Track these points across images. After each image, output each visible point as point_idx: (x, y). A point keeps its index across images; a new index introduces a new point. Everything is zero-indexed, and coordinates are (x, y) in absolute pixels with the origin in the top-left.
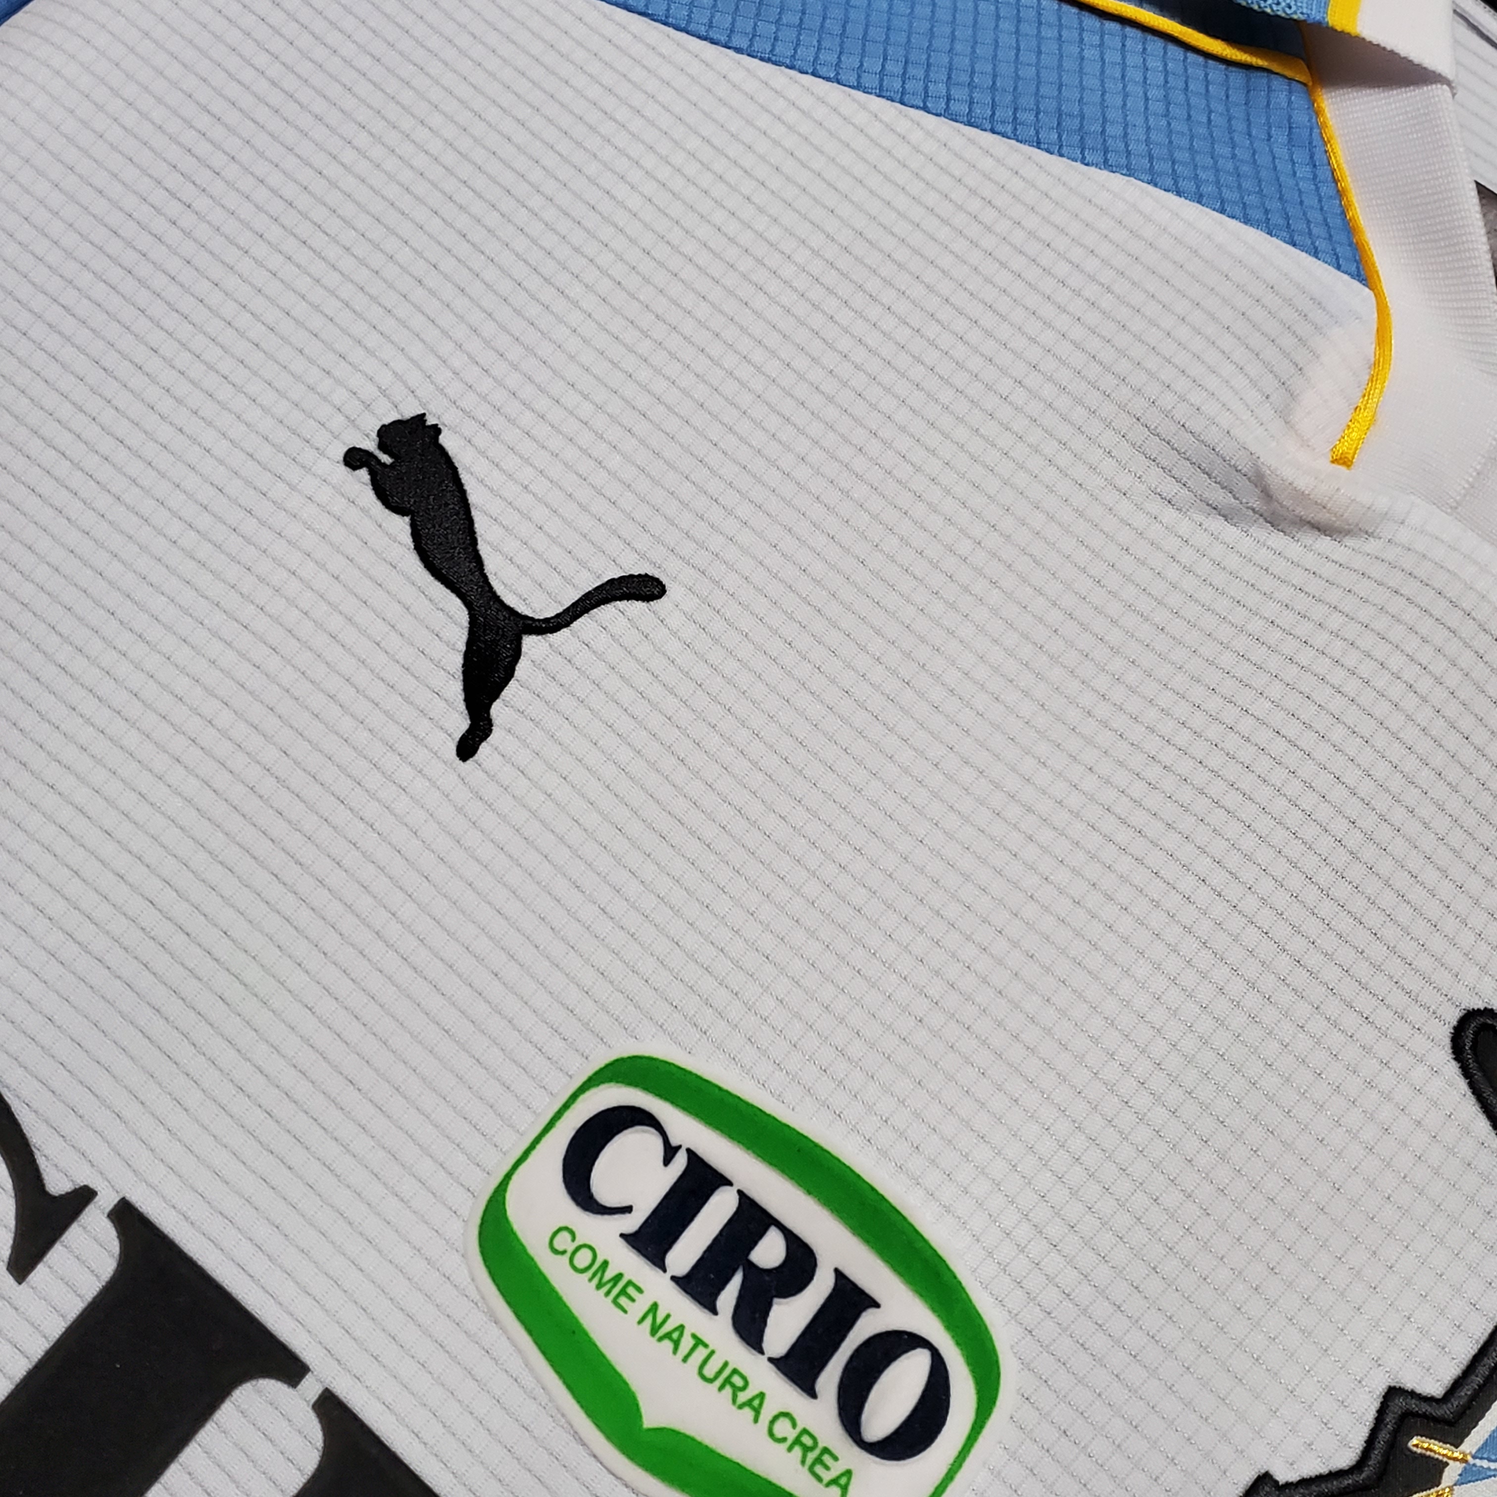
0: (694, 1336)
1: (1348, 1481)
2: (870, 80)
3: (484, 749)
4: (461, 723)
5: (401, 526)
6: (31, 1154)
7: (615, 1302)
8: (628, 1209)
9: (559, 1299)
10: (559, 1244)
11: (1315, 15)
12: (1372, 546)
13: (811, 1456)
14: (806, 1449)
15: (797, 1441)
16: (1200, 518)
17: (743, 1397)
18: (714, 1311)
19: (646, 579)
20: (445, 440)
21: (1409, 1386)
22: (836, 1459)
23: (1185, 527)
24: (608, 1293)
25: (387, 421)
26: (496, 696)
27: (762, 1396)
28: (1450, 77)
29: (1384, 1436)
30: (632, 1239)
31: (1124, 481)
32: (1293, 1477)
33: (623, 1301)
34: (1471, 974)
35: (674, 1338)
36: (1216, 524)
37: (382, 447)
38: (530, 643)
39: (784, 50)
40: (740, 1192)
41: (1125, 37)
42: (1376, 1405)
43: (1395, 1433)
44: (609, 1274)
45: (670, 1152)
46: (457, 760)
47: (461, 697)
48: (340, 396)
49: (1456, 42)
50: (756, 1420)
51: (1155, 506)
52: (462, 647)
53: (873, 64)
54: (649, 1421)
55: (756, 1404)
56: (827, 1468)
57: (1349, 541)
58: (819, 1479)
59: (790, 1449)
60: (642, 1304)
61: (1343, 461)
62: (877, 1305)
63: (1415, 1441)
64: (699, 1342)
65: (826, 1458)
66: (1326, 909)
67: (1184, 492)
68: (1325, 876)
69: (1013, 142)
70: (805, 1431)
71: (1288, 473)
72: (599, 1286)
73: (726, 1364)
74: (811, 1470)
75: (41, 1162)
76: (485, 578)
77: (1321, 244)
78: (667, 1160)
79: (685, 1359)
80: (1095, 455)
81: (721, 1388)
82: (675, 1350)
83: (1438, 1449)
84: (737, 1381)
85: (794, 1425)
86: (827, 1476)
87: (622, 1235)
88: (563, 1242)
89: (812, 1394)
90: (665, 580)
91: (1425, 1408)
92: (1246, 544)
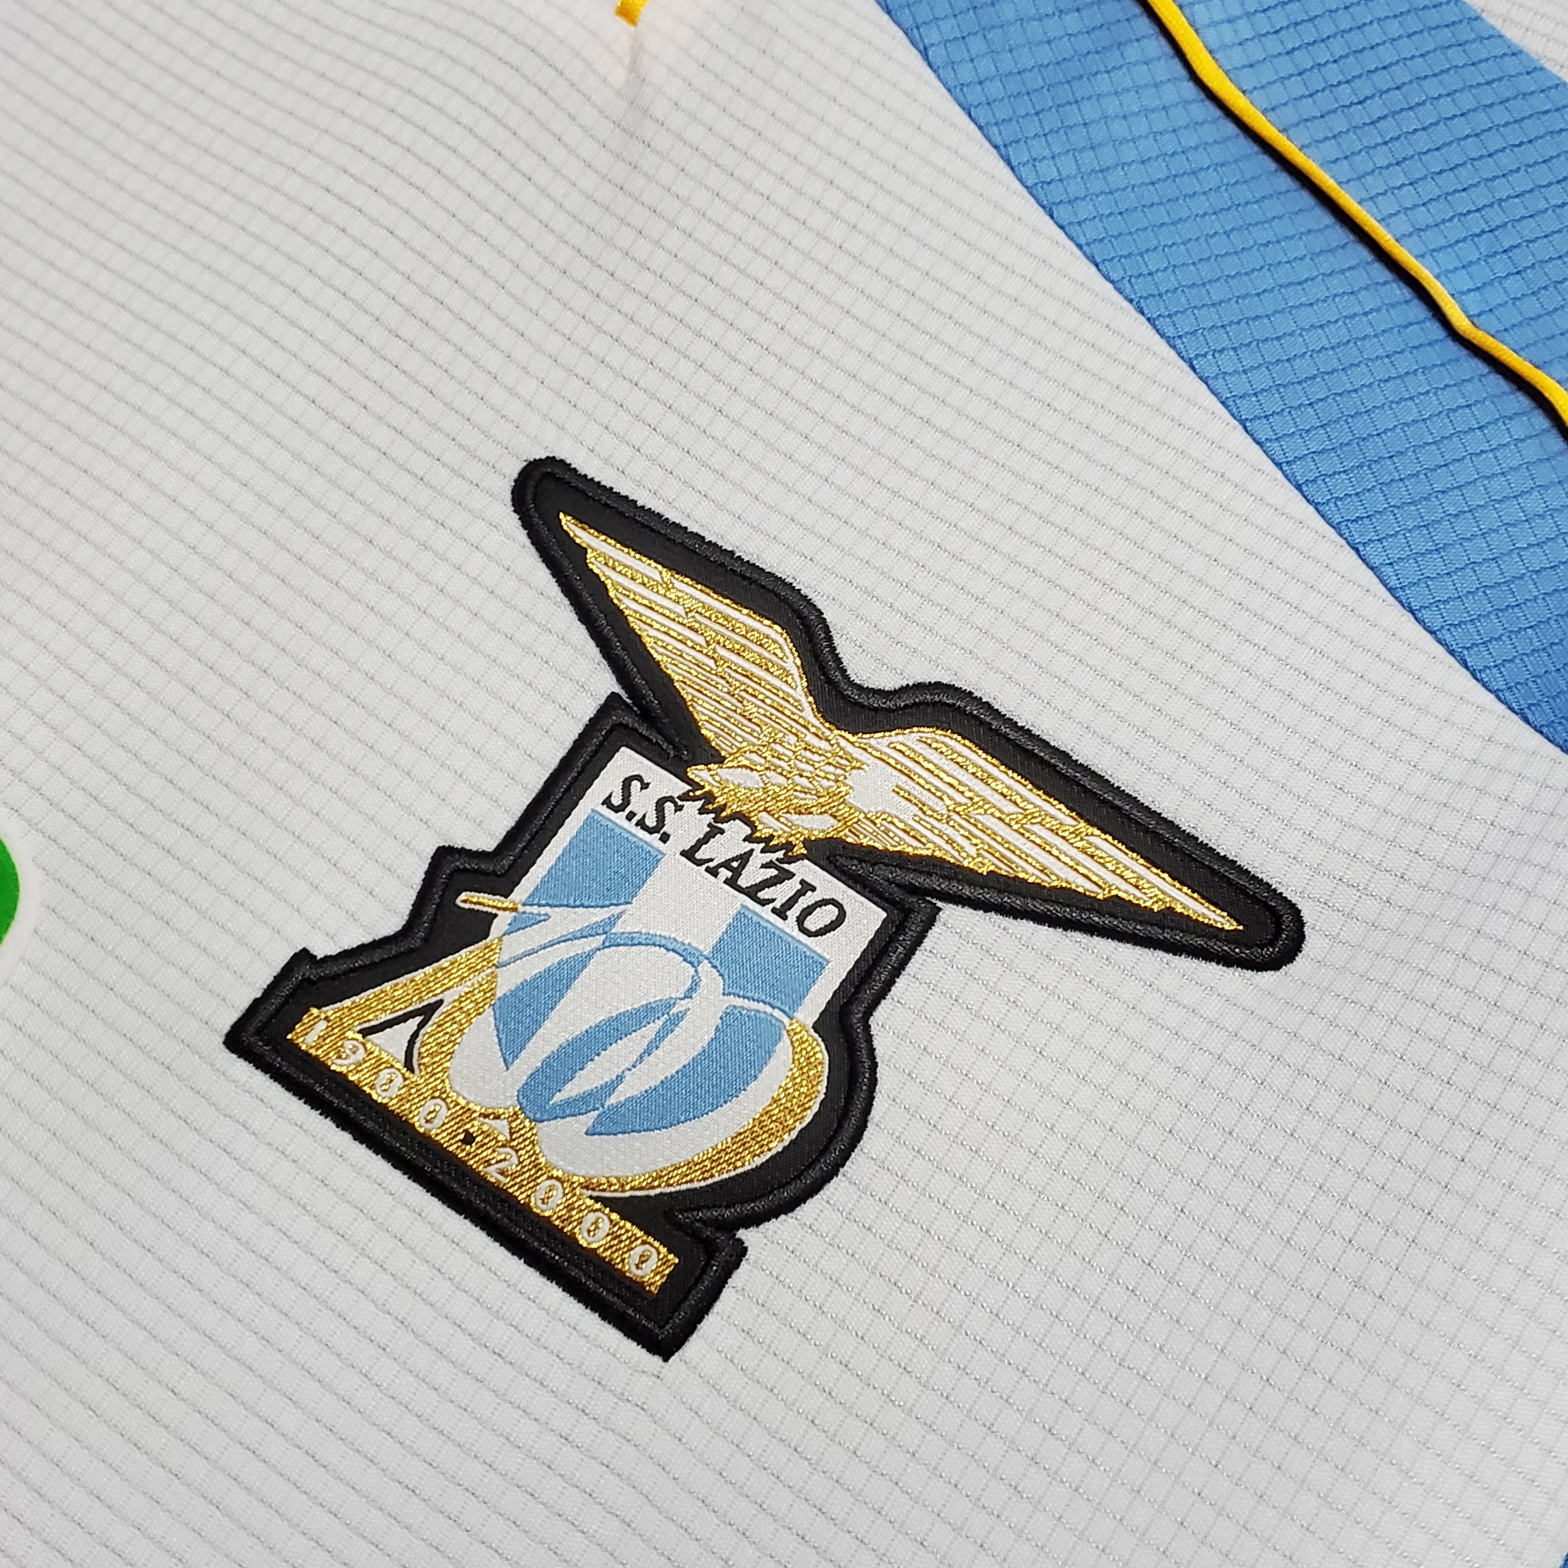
1: (394, 946)
21: (458, 844)
29: (431, 896)
42: (425, 867)
43: (443, 892)
83: (486, 901)
91: (478, 863)
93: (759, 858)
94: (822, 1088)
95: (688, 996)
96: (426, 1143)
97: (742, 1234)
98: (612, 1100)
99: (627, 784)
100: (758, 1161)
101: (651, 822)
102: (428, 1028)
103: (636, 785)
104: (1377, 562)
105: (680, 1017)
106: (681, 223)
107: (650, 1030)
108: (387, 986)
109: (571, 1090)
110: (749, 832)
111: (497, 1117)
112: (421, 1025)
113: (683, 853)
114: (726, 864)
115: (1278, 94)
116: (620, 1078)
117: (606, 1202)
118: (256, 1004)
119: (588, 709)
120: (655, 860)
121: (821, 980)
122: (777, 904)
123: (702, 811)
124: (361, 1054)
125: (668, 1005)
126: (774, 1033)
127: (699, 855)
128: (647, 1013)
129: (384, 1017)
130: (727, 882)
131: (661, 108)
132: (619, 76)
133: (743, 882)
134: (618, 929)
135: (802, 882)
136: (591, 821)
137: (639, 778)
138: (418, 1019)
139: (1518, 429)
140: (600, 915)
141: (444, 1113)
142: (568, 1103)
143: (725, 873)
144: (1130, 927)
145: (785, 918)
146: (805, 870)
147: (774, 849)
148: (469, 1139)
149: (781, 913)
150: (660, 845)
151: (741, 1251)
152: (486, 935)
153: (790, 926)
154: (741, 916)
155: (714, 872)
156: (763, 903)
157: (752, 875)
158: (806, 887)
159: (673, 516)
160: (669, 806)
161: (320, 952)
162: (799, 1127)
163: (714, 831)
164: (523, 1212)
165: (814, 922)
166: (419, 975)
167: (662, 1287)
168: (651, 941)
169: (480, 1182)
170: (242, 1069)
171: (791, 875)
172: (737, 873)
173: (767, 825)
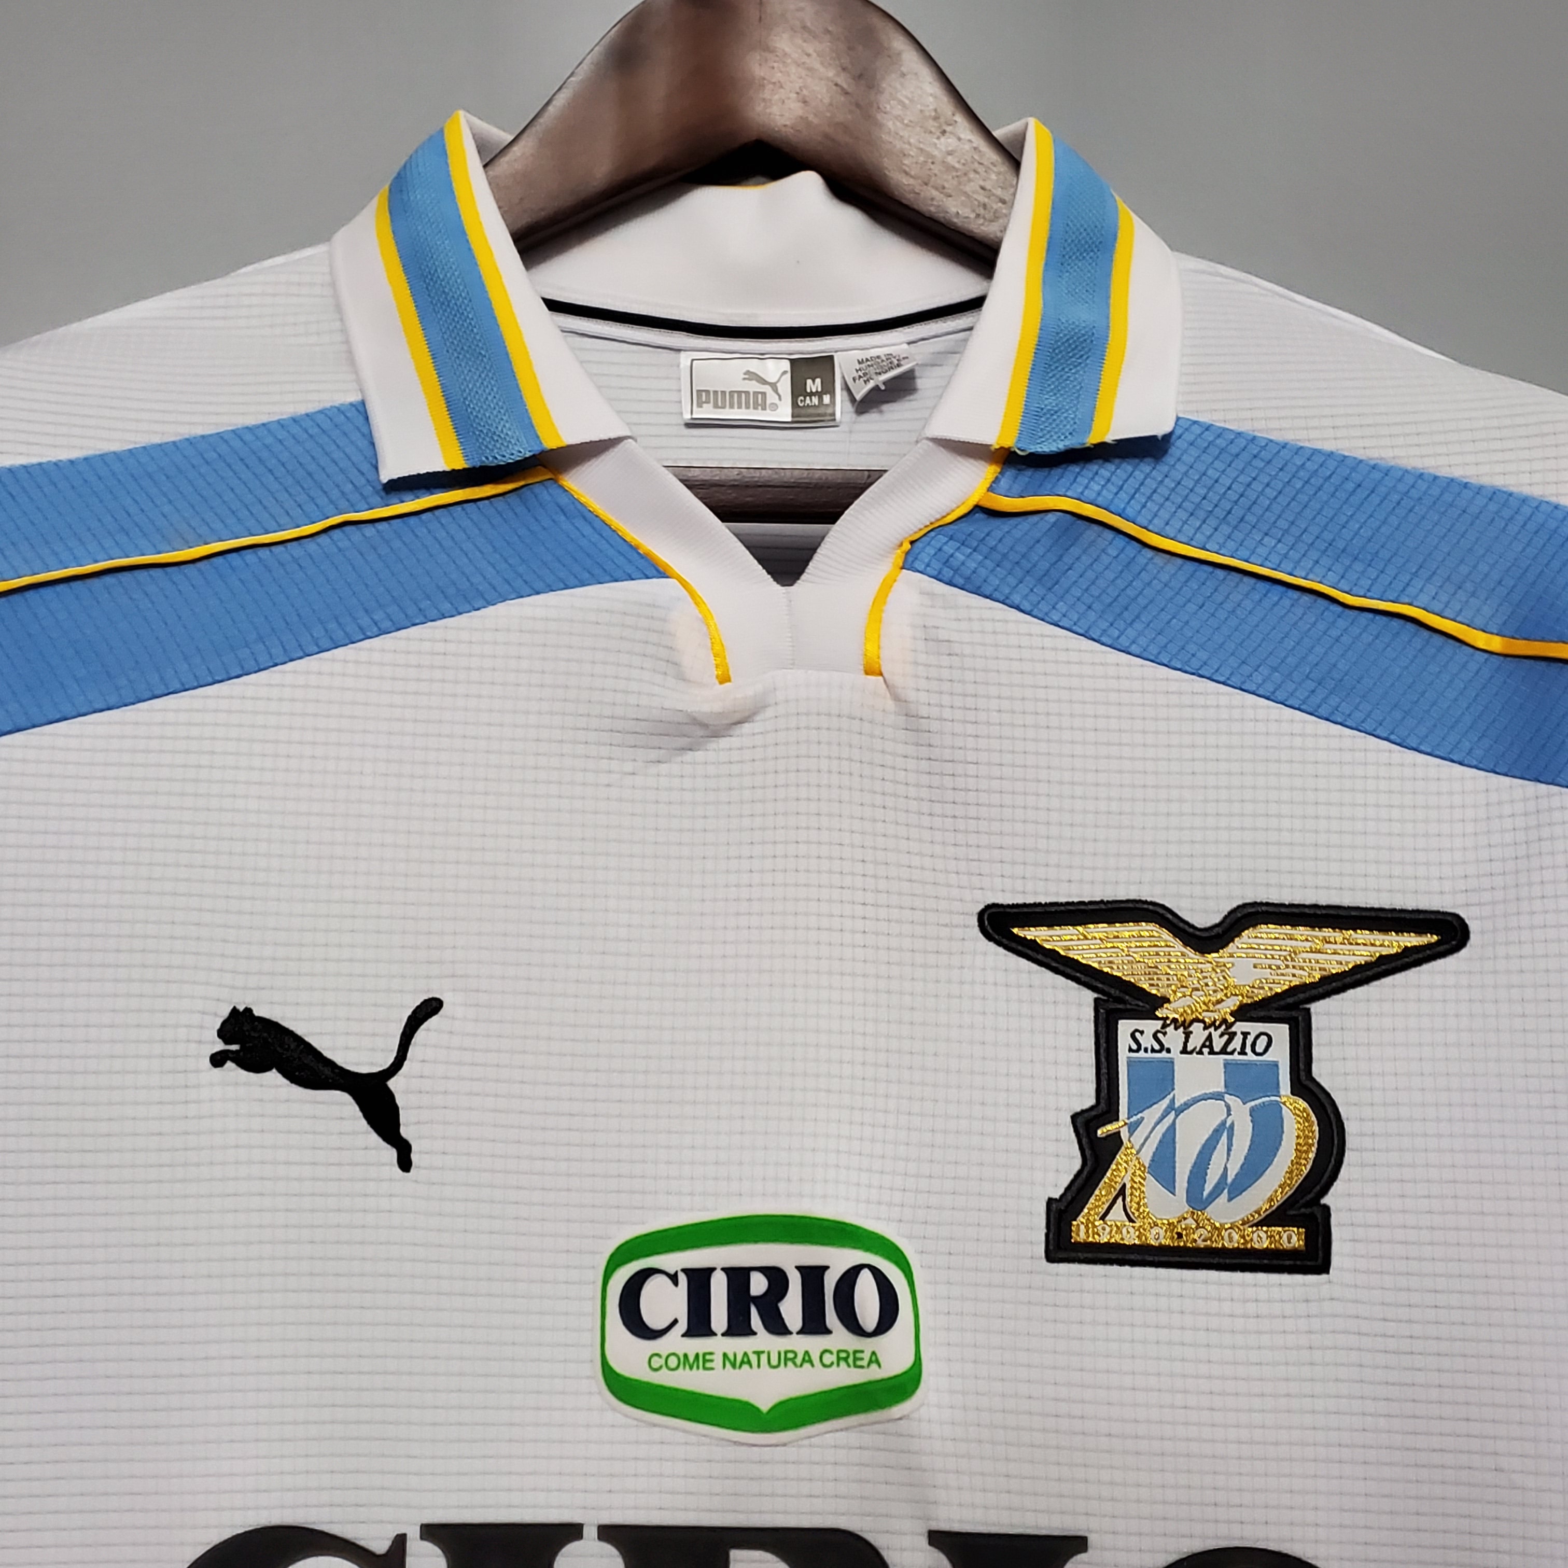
0: (754, 1352)
1: (1085, 1173)
2: (325, 643)
3: (414, 1157)
4: (392, 1154)
5: (273, 1077)
6: (354, 1544)
7: (705, 1368)
8: (675, 1322)
9: (676, 1390)
10: (655, 1365)
11: (536, 449)
12: (770, 712)
13: (851, 1360)
14: (846, 1359)
15: (839, 1359)
16: (679, 759)
17: (799, 1361)
18: (755, 1333)
19: (426, 1002)
20: (257, 1012)
21: (1078, 1110)
22: (862, 1352)
23: (675, 768)
24: (698, 1368)
25: (218, 1026)
26: (398, 1125)
27: (807, 1353)
28: (629, 434)
29: (1084, 1141)
30: (688, 1334)
31: (629, 767)
32: (1062, 1191)
33: (708, 1365)
34: (967, 894)
35: (746, 1361)
36: (689, 756)
37: (227, 1042)
38: (392, 1084)
39: (263, 659)
40: (723, 1269)
41: (437, 518)
42: (1072, 1129)
43: (1088, 1136)
44: (691, 1359)
45: (674, 1278)
46: (406, 1174)
47: (380, 1140)
48: (182, 1033)
49: (573, 349)
50: (813, 1365)
51: (653, 769)
52: (360, 1114)
53: (318, 632)
54: (765, 1408)
55: (807, 1358)
56: (862, 1359)
57: (758, 718)
58: (862, 1367)
59: (838, 1365)
60: (718, 1359)
61: (724, 679)
62: (827, 1268)
63: (1099, 1132)
64: (758, 1353)
65: (858, 1355)
66: (883, 913)
67: (662, 751)
68: (870, 897)
69: (430, 624)
70: (839, 1352)
71: (706, 708)
72: (691, 1368)
73: (779, 1354)
74: (856, 1366)
75: (362, 1543)
76: (341, 1069)
77: (630, 569)
78: (676, 1283)
79: (759, 1366)
80: (604, 764)
81: (786, 1364)
82: (751, 1366)
83: (1111, 1128)
84: (790, 1355)
85: (831, 1352)
86: (865, 1363)
87: (683, 1336)
88: (656, 1362)
89: (829, 1332)
90: (437, 996)
91: (1093, 1113)
92: (711, 756)
93: (1216, 1035)
94: (1314, 1118)
95: (1229, 1114)
96: (1162, 1249)
97: (1324, 1201)
98: (1229, 1180)
99: (1133, 1036)
100: (1309, 1167)
101: (1157, 1047)
102: (1128, 1199)
103: (1138, 1035)
104: (1385, 735)
105: (1232, 1124)
106: (969, 759)
107: (1224, 1138)
108: (1097, 1192)
109: (1208, 1188)
110: (1202, 1025)
111: (1185, 1219)
112: (1124, 1200)
113: (1182, 1052)
114: (1204, 1046)
115: (1189, 530)
116: (1226, 1169)
117: (1257, 1225)
118: (1047, 1235)
119: (1089, 1013)
120: (1171, 1062)
121: (1281, 1072)
122: (1239, 1050)
123: (1176, 1028)
124: (1108, 1229)
125: (1224, 1123)
126: (1277, 1107)
127: (1189, 1048)
128: (1217, 1133)
129: (1106, 1206)
130: (1210, 1053)
131: (924, 711)
132: (890, 705)
133: (1217, 1049)
134: (1177, 1105)
135: (1243, 1033)
136: (1130, 1063)
137: (1137, 1030)
138: (1120, 1199)
139: (1405, 637)
140: (1165, 1103)
141: (1162, 1233)
142: (1210, 1194)
143: (1206, 1050)
144: (1393, 965)
145: (1246, 1054)
146: (1239, 1027)
147: (1220, 1026)
148: (1180, 1235)
149: (1243, 1052)
150: (1168, 1055)
151: (1327, 1209)
152: (1122, 1143)
153: (1251, 1056)
154: (1226, 1064)
155: (1200, 1053)
156: (1232, 1053)
157: (1218, 1044)
158: (1245, 1035)
159: (1063, 900)
160: (1160, 1035)
161: (1056, 1195)
162: (1316, 1141)
163: (1188, 1035)
164: (1224, 1251)
165: (1260, 1048)
166: (1106, 1179)
167: (1306, 1244)
168: (1196, 1101)
169: (1197, 1251)
170: (1063, 1267)
171: (1235, 1034)
172: (1211, 1047)
173: (1208, 1017)
